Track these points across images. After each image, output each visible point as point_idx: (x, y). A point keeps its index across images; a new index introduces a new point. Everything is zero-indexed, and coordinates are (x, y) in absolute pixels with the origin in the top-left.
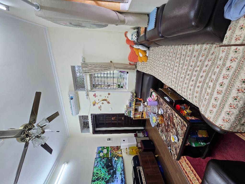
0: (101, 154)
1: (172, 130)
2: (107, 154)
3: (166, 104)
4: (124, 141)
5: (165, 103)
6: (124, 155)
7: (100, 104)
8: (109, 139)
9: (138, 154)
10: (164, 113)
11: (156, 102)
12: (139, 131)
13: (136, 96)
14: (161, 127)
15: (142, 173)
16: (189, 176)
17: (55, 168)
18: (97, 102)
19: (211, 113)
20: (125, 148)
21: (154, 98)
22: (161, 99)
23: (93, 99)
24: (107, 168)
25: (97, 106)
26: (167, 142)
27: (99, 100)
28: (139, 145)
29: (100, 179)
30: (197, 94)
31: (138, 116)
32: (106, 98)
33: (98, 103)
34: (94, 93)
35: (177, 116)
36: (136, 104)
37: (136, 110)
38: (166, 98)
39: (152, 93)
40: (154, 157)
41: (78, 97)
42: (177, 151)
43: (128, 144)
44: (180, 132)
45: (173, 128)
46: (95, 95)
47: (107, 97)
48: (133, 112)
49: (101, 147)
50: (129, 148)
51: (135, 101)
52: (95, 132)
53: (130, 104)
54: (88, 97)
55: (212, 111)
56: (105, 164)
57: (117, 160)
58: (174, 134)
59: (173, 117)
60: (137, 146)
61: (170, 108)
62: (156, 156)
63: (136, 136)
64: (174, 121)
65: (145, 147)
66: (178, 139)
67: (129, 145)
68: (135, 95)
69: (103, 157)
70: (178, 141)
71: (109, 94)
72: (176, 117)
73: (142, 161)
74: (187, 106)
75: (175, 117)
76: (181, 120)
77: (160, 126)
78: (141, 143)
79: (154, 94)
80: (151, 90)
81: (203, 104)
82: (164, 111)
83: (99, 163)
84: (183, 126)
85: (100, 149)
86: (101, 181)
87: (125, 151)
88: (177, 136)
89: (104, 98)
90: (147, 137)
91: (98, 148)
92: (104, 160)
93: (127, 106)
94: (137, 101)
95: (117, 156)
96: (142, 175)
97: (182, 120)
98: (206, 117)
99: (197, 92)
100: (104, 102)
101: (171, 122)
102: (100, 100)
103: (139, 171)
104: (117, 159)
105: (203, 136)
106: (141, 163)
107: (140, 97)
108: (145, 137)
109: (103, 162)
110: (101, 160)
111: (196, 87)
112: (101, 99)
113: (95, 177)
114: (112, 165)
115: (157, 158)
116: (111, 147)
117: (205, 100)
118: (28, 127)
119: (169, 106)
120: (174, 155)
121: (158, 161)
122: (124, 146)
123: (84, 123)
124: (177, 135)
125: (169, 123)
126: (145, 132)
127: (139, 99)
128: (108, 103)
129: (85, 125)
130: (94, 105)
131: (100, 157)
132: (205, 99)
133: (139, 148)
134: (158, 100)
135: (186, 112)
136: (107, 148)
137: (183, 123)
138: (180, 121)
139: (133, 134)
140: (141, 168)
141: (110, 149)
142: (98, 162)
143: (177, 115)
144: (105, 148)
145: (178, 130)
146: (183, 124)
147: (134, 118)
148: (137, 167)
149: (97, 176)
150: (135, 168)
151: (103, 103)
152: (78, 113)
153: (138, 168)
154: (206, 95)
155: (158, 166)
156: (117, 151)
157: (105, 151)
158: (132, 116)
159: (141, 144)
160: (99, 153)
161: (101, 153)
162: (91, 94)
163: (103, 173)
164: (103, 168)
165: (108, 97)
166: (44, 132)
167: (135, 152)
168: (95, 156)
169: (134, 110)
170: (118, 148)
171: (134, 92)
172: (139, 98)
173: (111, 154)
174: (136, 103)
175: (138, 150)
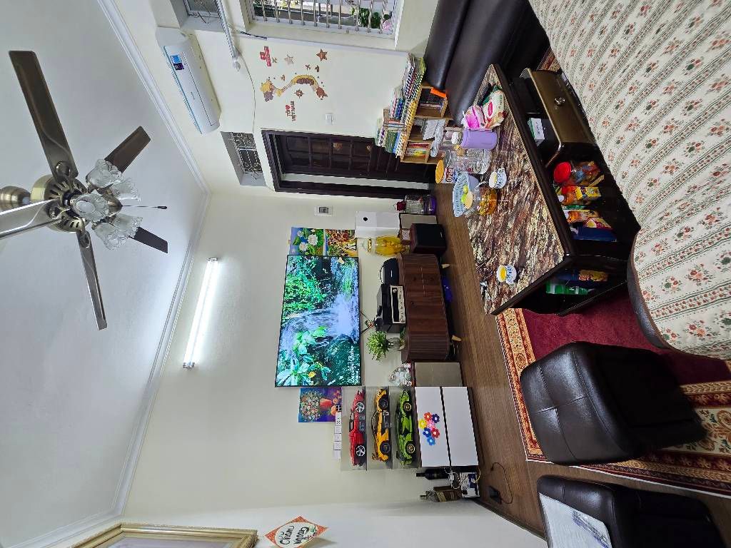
0: (303, 247)
1: (509, 247)
2: (319, 246)
3: (525, 160)
4: (365, 219)
5: (525, 152)
6: (362, 253)
7: (290, 96)
8: (324, 210)
9: (399, 257)
10: (507, 184)
11: (493, 139)
12: (413, 194)
13: (426, 79)
14: (480, 223)
15: (401, 301)
16: (508, 326)
17: (191, 267)
18: (278, 84)
19: (668, 285)
20: (368, 237)
21: (490, 115)
22: (516, 130)
23: (260, 71)
24: (318, 278)
25: (280, 101)
26: (482, 267)
27: (283, 78)
28: (406, 237)
29: (302, 299)
30: (668, 174)
31: (418, 151)
32: (312, 73)
33: (283, 90)
34: (260, 45)
35: (545, 218)
36: (419, 110)
37: (416, 131)
38: (536, 124)
39: (490, 89)
40: (438, 269)
41: (201, 57)
42: (501, 300)
43: (374, 229)
44: (532, 262)
45: (517, 244)
46: (265, 55)
47: (313, 67)
48: (402, 139)
49: (301, 229)
50: (377, 239)
51: (417, 98)
52: (282, 185)
53: (401, 105)
54: (239, 60)
55: (676, 286)
56: (313, 271)
57: (344, 265)
58: (512, 261)
59: (531, 213)
60: (399, 236)
61: (534, 178)
62: (444, 266)
63: (401, 207)
64: (530, 229)
65: (419, 243)
66: (518, 278)
67: (377, 232)
68: (423, 70)
69: (307, 253)
70: (516, 281)
71: (323, 55)
72: (542, 219)
73: (407, 276)
74: (595, 174)
75: (538, 215)
76: (550, 237)
77: (478, 220)
78: (411, 230)
79: (497, 98)
80: (492, 77)
81: (662, 237)
82: (508, 180)
83: (298, 266)
84: (549, 256)
85: (300, 234)
86: (305, 303)
87: (366, 246)
88: (517, 271)
89: (305, 73)
90: (433, 213)
91: (295, 230)
92: (310, 261)
93: (386, 112)
94: (425, 96)
95: (343, 254)
96: (399, 303)
97: (555, 237)
98: (643, 285)
99: (669, 169)
100: (306, 88)
101: (515, 226)
102: (288, 80)
103: (395, 295)
104: (343, 262)
105: (592, 279)
106: (402, 279)
107: (438, 84)
108: (426, 213)
109: (308, 265)
110: (303, 261)
111: (684, 145)
112: (291, 76)
113: (291, 294)
114: (330, 275)
115: (443, 271)
116: (328, 230)
117: (680, 235)
118: (59, 189)
119: (532, 172)
120: (488, 302)
121: (446, 279)
122: (364, 232)
123: (243, 153)
124: (519, 268)
125: (510, 225)
126: (430, 202)
127: (433, 91)
128: (321, 93)
129: (247, 162)
130: (268, 96)
131: (301, 253)
132: (688, 230)
133: (404, 243)
134: (502, 131)
135: (580, 195)
136: (319, 233)
137: (555, 246)
138: (547, 237)
139: (392, 203)
140: (400, 291)
141: (325, 234)
142: (294, 265)
143: (546, 213)
144: (313, 231)
145: (528, 256)
146: (551, 248)
147: (406, 157)
148: (391, 287)
149: (295, 292)
150: (385, 288)
151: (300, 93)
152: (218, 125)
153: (393, 289)
154: (701, 216)
155: (443, 286)
156: (344, 243)
157: (313, 240)
158: (399, 152)
159: (411, 234)
160: (298, 244)
161: (303, 243)
162: (252, 47)
163: (310, 288)
164: (309, 277)
165: (317, 69)
166: (118, 206)
167: (392, 250)
168: (287, 249)
169: (409, 130)
170: (348, 235)
171: (421, 55)
172: (436, 88)
173: (327, 250)
174: (419, 105)
175: (400, 246)
